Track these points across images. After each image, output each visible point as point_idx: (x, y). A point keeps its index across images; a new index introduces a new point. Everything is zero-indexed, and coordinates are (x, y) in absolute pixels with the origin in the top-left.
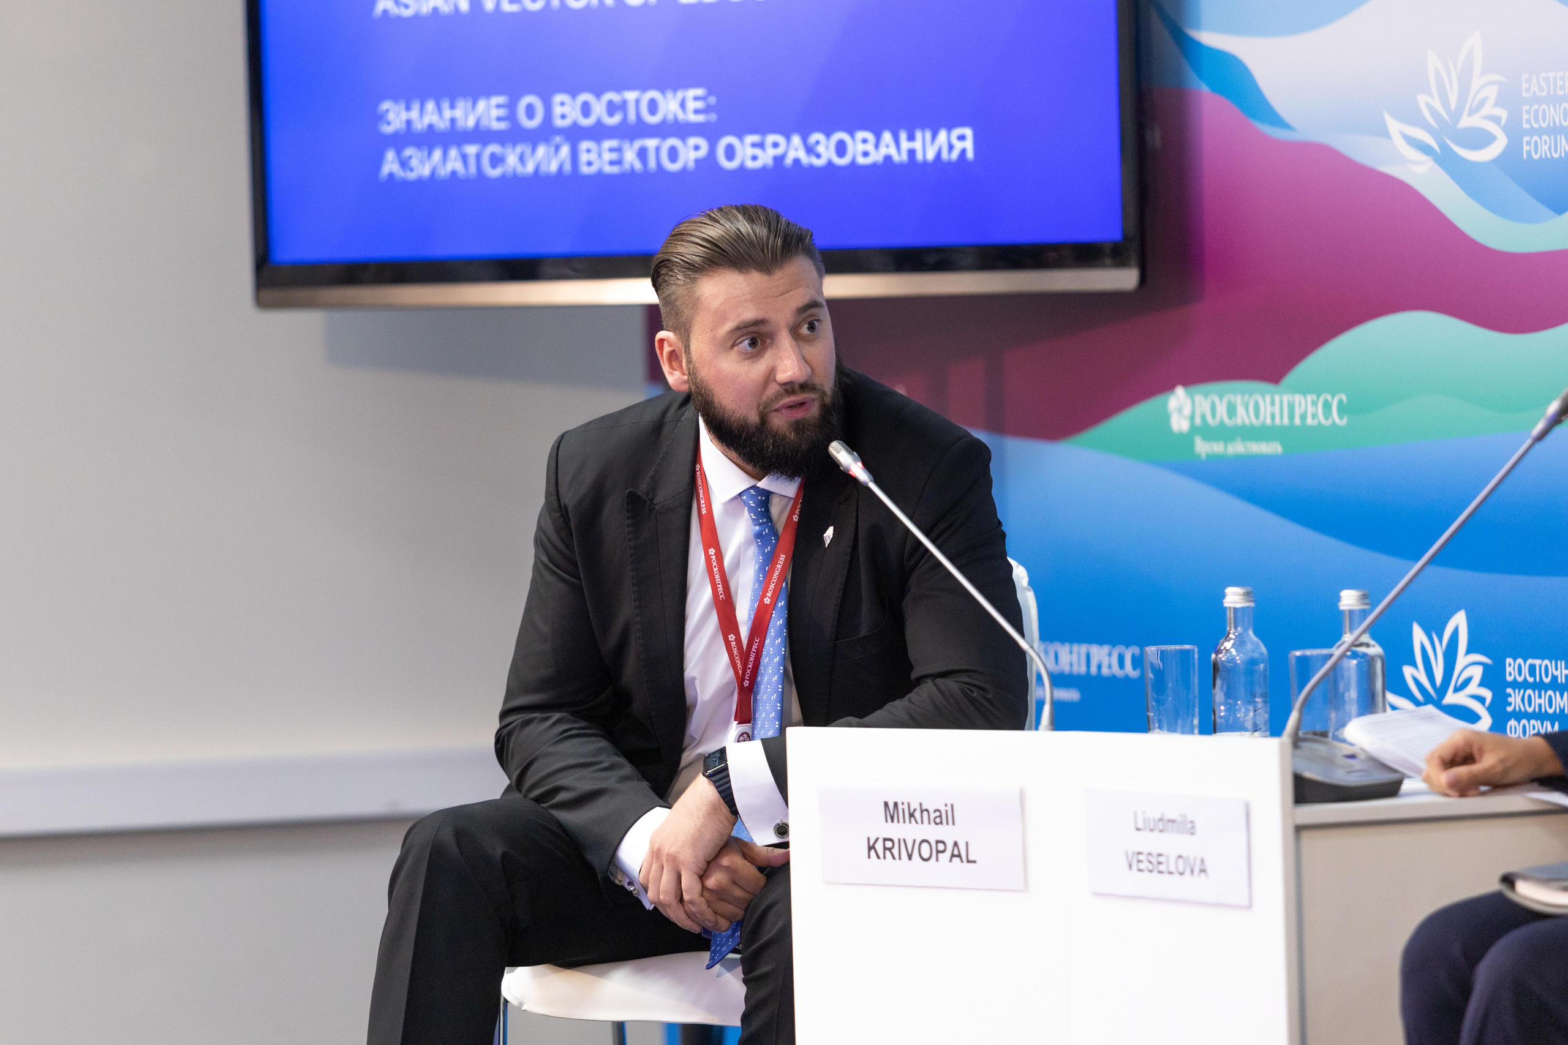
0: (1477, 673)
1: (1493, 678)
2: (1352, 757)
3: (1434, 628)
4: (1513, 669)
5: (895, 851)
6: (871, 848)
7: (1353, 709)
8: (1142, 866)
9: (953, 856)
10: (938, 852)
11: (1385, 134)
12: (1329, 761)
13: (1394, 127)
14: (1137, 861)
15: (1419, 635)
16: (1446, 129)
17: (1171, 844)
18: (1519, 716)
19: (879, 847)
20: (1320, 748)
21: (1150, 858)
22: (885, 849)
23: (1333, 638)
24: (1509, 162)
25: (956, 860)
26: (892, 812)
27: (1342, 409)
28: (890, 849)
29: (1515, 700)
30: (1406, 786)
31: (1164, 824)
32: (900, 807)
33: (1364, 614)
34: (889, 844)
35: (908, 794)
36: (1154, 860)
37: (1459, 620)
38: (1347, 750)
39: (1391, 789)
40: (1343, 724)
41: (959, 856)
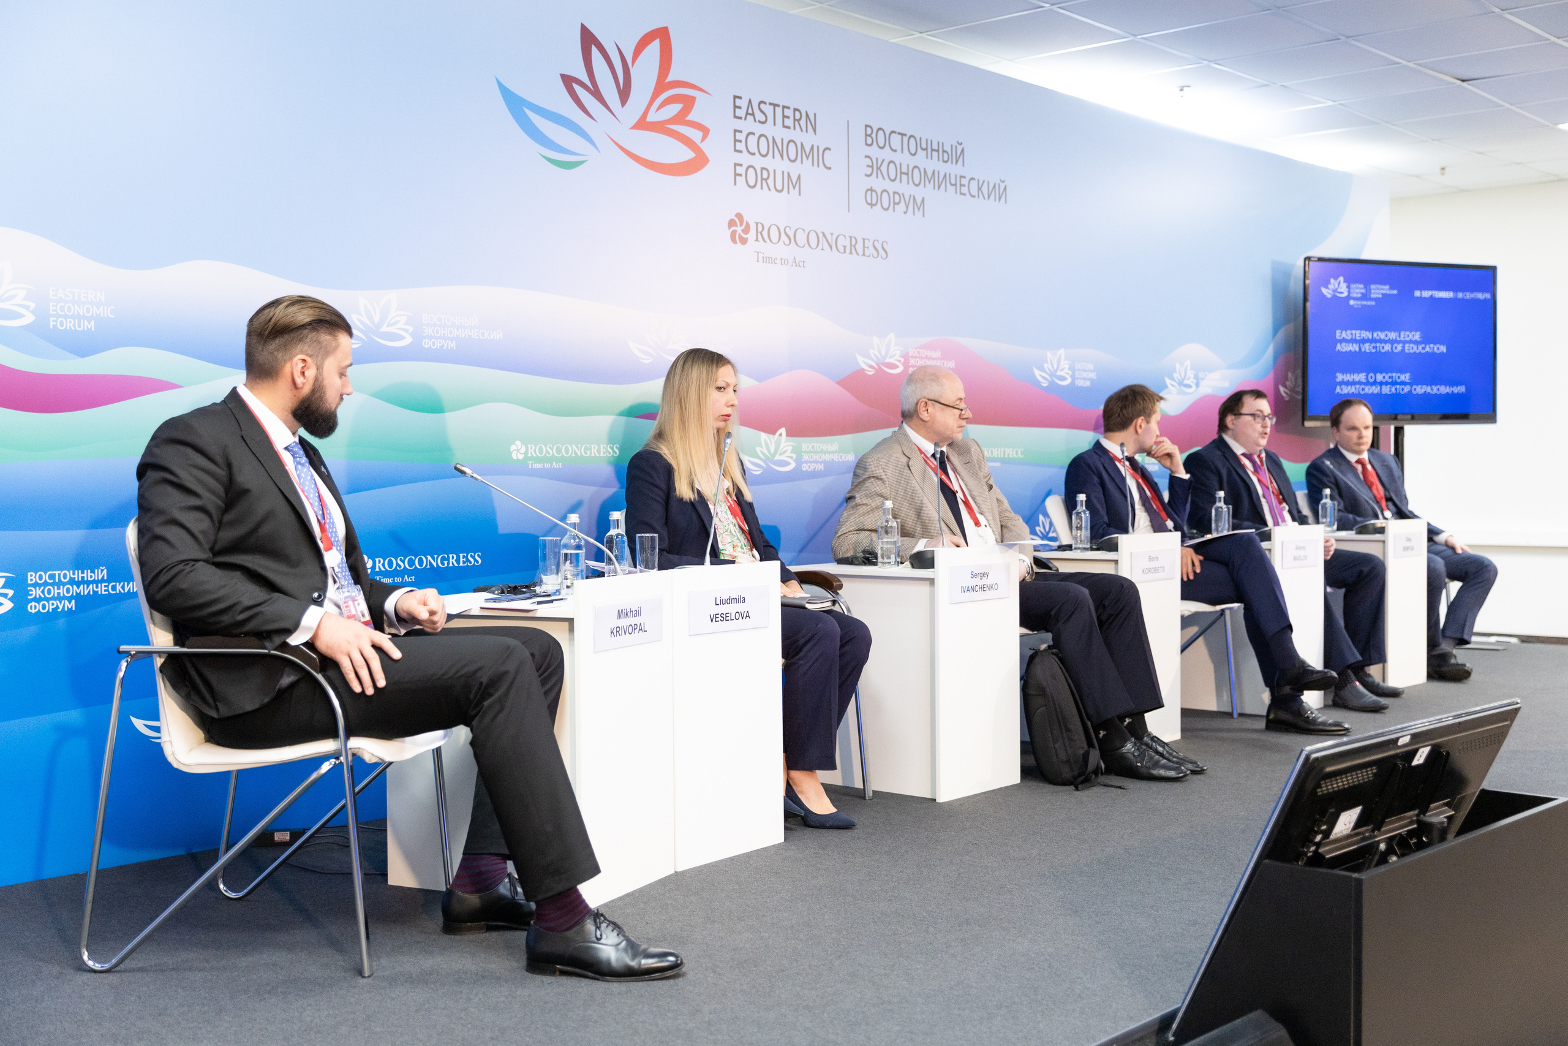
5: (620, 632)
6: (612, 632)
8: (717, 619)
9: (639, 630)
10: (635, 629)
14: (714, 618)
17: (732, 608)
19: (615, 631)
21: (722, 615)
22: (617, 632)
25: (641, 631)
26: (621, 614)
28: (618, 632)
31: (730, 601)
32: (623, 611)
34: (618, 629)
35: (627, 606)
36: (724, 616)
41: (641, 629)
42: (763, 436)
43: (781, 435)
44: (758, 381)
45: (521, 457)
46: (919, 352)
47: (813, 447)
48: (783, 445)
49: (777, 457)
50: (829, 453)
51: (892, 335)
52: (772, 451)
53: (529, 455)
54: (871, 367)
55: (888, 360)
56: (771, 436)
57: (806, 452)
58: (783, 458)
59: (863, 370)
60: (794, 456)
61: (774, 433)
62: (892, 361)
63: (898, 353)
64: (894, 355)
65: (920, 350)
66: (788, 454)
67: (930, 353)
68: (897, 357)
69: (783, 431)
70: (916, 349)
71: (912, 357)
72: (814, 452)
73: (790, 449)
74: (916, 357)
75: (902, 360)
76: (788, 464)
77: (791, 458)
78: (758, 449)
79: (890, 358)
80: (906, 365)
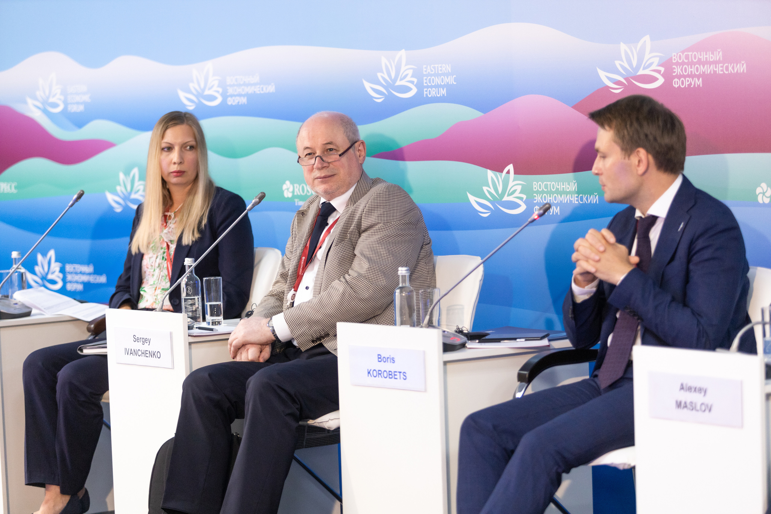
0: (58, 269)
1: (62, 270)
2: (16, 304)
3: (44, 255)
4: (69, 268)
7: (16, 287)
11: (25, 102)
12: (9, 306)
13: (30, 101)
15: (40, 257)
16: (45, 102)
18: (70, 282)
20: (6, 301)
23: (9, 267)
24: (64, 112)
27: (16, 188)
29: (69, 277)
30: (33, 312)
33: (19, 259)
37: (52, 253)
38: (15, 302)
39: (28, 314)
40: (13, 293)
42: (490, 174)
43: (508, 172)
44: (482, 112)
45: (290, 195)
46: (687, 57)
47: (546, 186)
48: (511, 184)
49: (506, 198)
50: (567, 193)
51: (647, 38)
52: (500, 190)
53: (295, 194)
54: (618, 83)
55: (641, 72)
56: (498, 173)
57: (538, 192)
58: (511, 198)
59: (608, 87)
60: (524, 197)
61: (502, 172)
62: (647, 72)
63: (656, 61)
64: (651, 64)
65: (690, 53)
66: (517, 194)
67: (703, 57)
68: (654, 67)
69: (510, 167)
70: (683, 52)
71: (677, 64)
72: (547, 193)
73: (519, 188)
74: (683, 63)
75: (662, 69)
76: (517, 206)
77: (521, 199)
78: (485, 189)
79: (644, 68)
80: (668, 76)
